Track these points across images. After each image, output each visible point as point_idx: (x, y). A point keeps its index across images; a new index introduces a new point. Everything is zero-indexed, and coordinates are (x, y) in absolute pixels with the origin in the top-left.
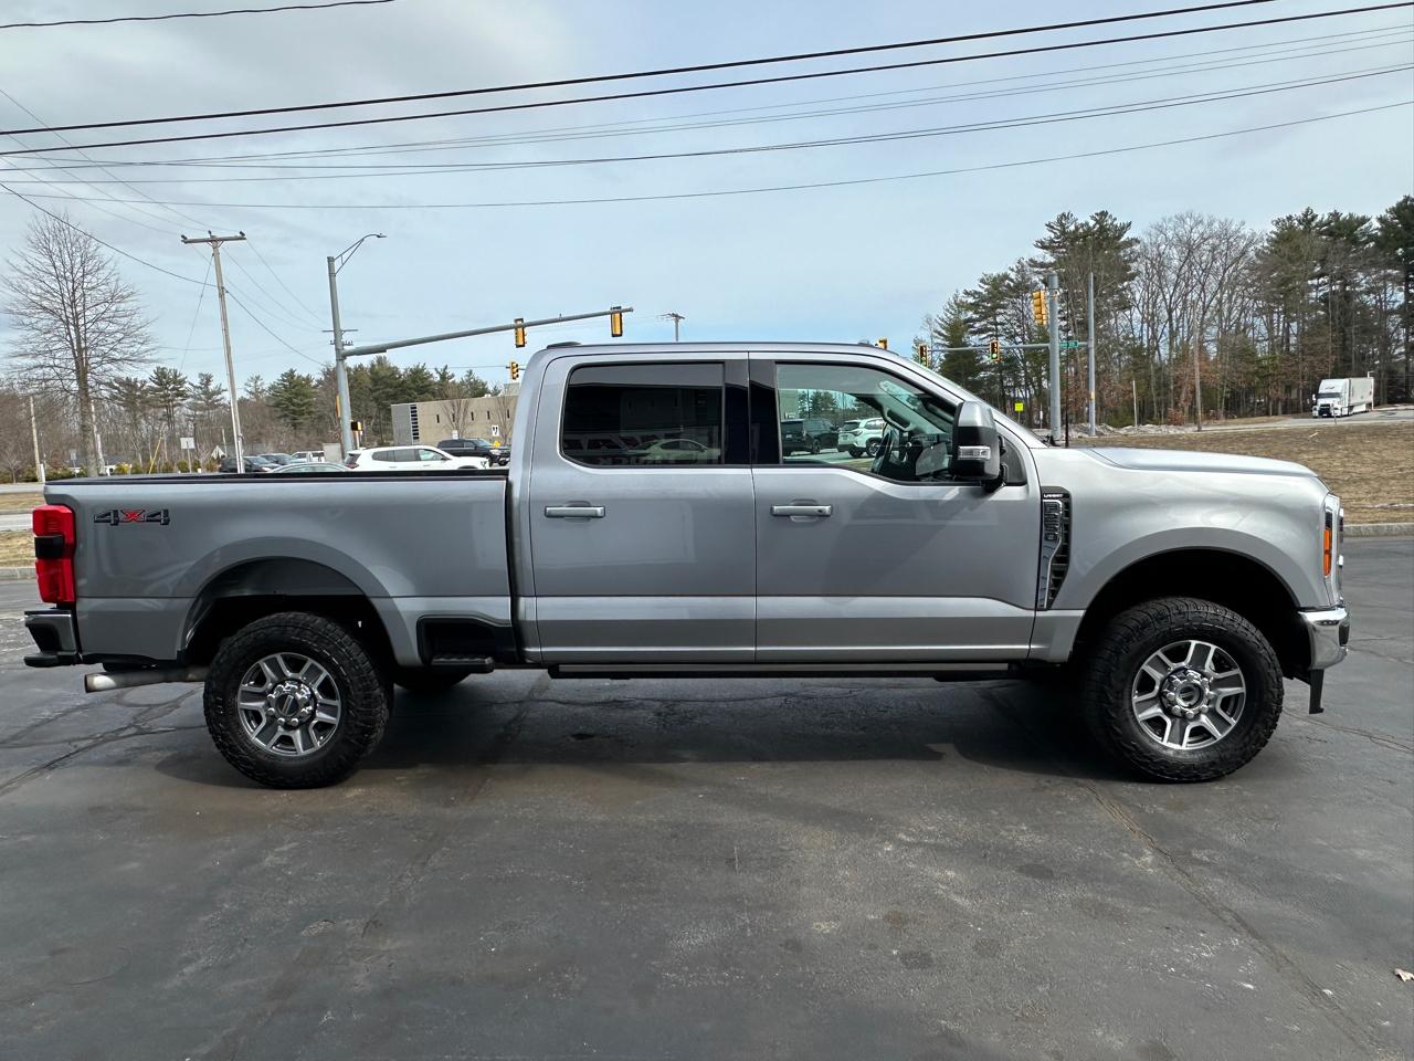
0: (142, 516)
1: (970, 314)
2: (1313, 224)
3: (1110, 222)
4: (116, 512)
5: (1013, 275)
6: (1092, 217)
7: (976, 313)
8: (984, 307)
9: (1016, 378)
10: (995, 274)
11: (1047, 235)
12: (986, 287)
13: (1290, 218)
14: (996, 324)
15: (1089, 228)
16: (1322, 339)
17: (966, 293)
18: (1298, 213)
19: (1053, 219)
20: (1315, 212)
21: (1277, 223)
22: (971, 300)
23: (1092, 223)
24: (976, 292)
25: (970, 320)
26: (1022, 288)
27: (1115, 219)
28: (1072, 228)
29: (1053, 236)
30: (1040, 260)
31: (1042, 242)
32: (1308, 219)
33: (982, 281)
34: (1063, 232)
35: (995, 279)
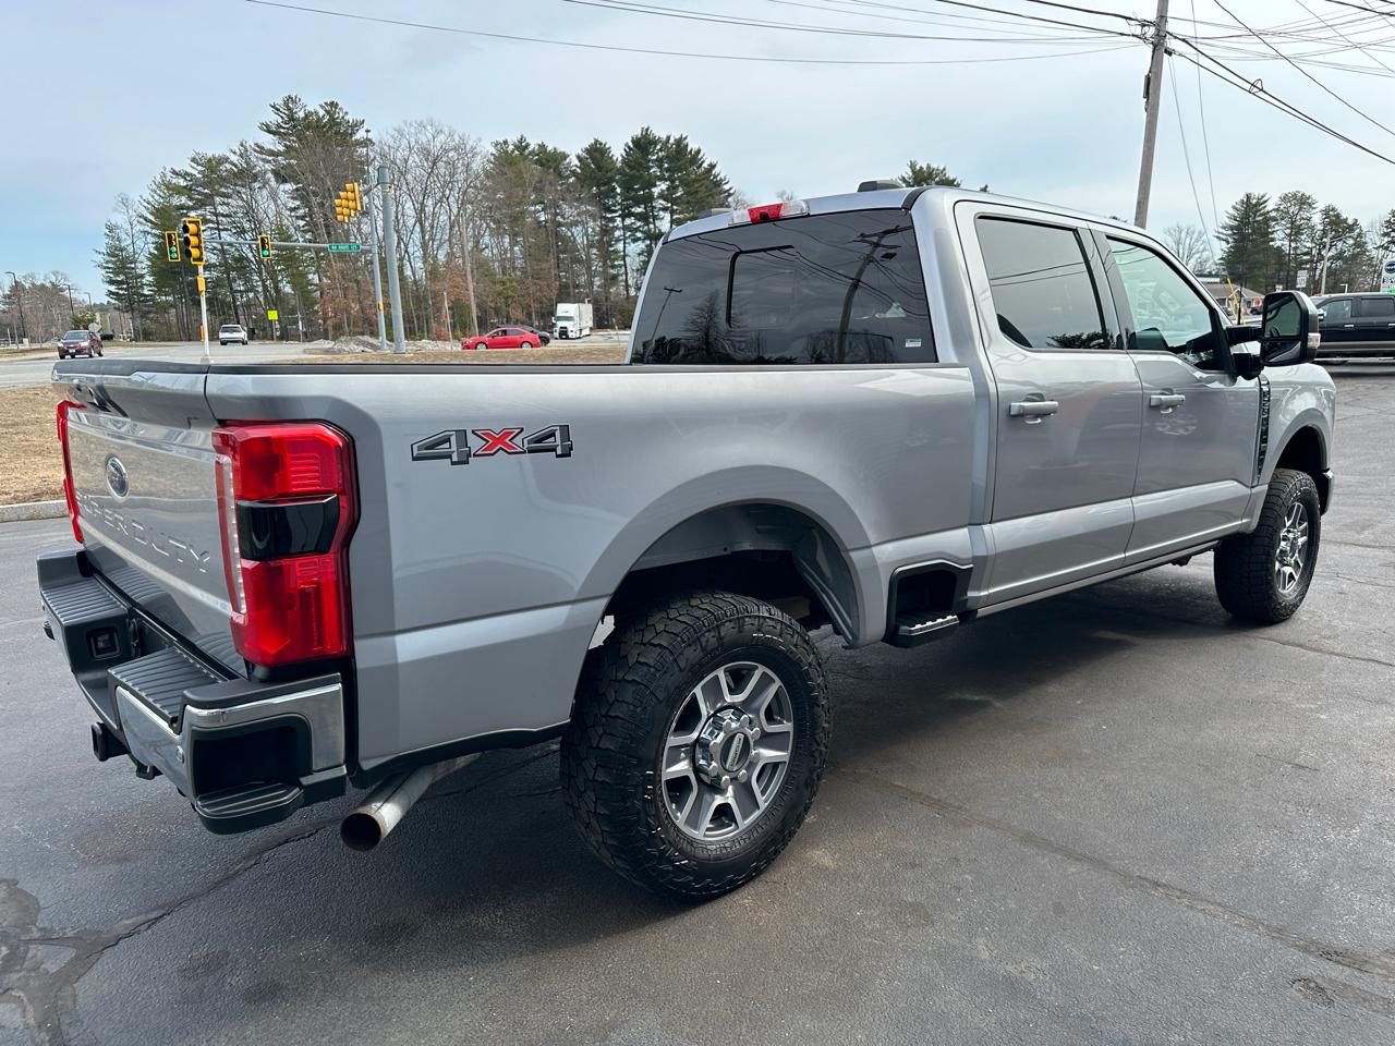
0: (518, 440)
1: (184, 200)
2: (527, 152)
3: (341, 115)
4: (462, 434)
5: (234, 158)
6: (321, 106)
7: (191, 199)
8: (199, 193)
9: (248, 280)
10: (210, 155)
11: (273, 119)
12: (200, 168)
13: (506, 142)
14: (216, 215)
15: (319, 120)
16: (545, 265)
17: (174, 172)
18: (513, 139)
19: (279, 102)
20: (528, 141)
21: (496, 145)
22: (182, 183)
23: (322, 113)
24: (187, 174)
25: (182, 207)
26: (246, 176)
27: (346, 113)
28: (301, 114)
29: (280, 120)
30: (268, 146)
31: (267, 126)
32: (521, 146)
33: (193, 160)
34: (292, 118)
35: (210, 161)
